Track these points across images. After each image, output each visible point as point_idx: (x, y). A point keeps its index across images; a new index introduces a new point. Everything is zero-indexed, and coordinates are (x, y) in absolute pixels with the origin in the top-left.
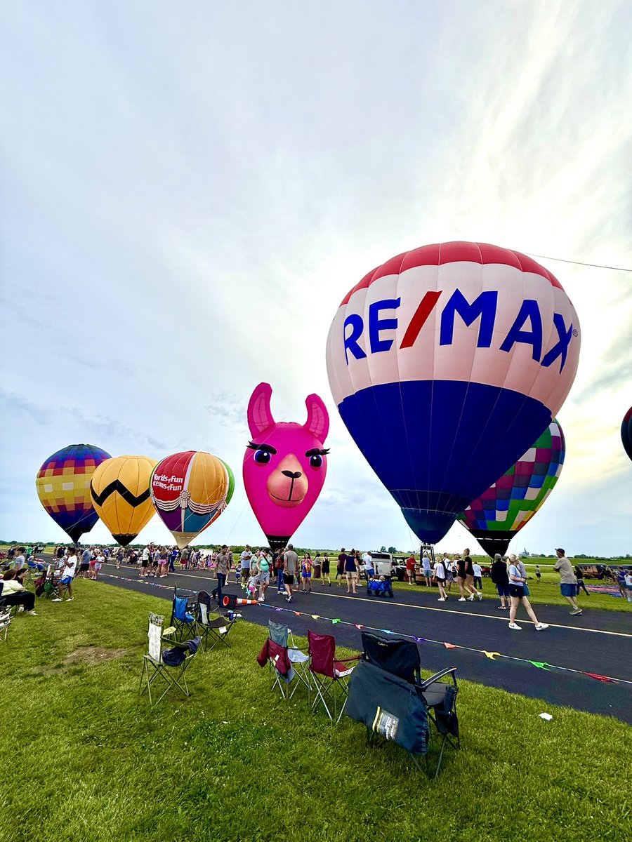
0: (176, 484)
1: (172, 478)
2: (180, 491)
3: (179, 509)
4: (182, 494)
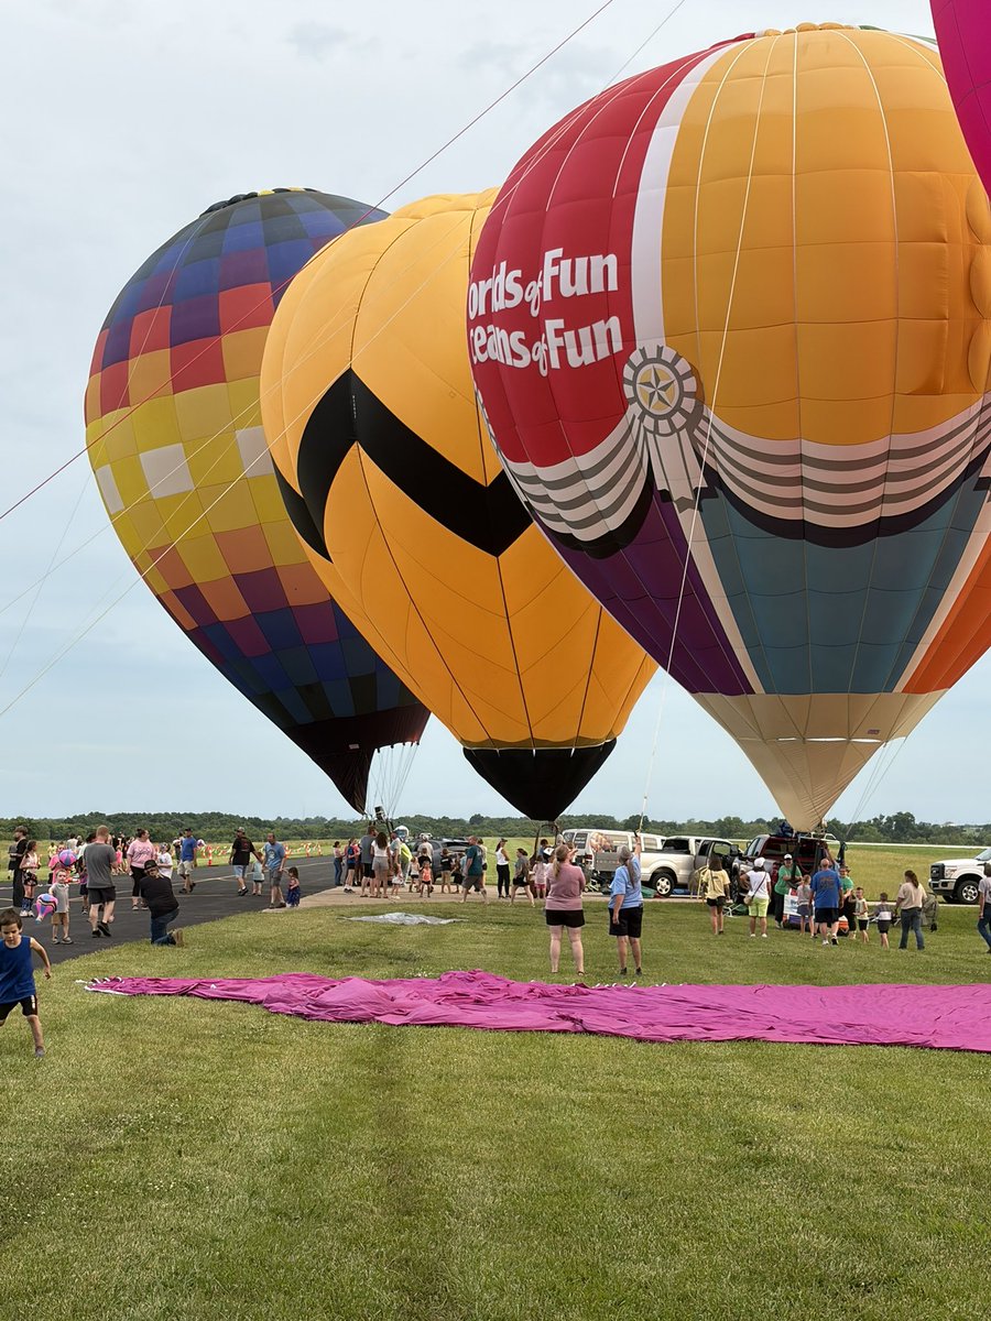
0: (579, 311)
1: (549, 271)
2: (615, 362)
3: (653, 500)
4: (638, 383)
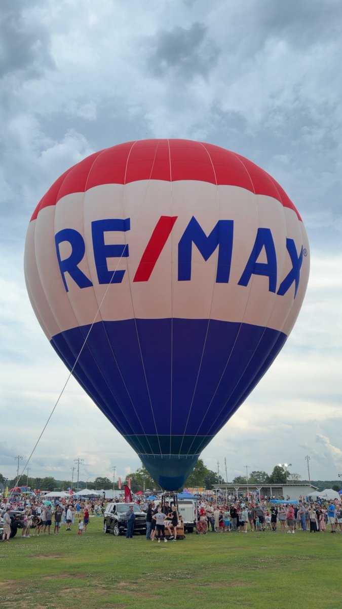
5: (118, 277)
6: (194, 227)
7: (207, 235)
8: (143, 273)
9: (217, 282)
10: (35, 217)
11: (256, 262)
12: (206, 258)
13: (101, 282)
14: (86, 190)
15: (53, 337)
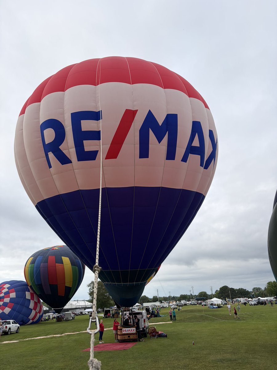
5: (92, 155)
6: (150, 118)
7: (160, 125)
8: (113, 153)
9: (167, 159)
10: (23, 112)
11: (192, 145)
12: (159, 142)
13: (79, 160)
14: (66, 90)
15: (37, 203)
